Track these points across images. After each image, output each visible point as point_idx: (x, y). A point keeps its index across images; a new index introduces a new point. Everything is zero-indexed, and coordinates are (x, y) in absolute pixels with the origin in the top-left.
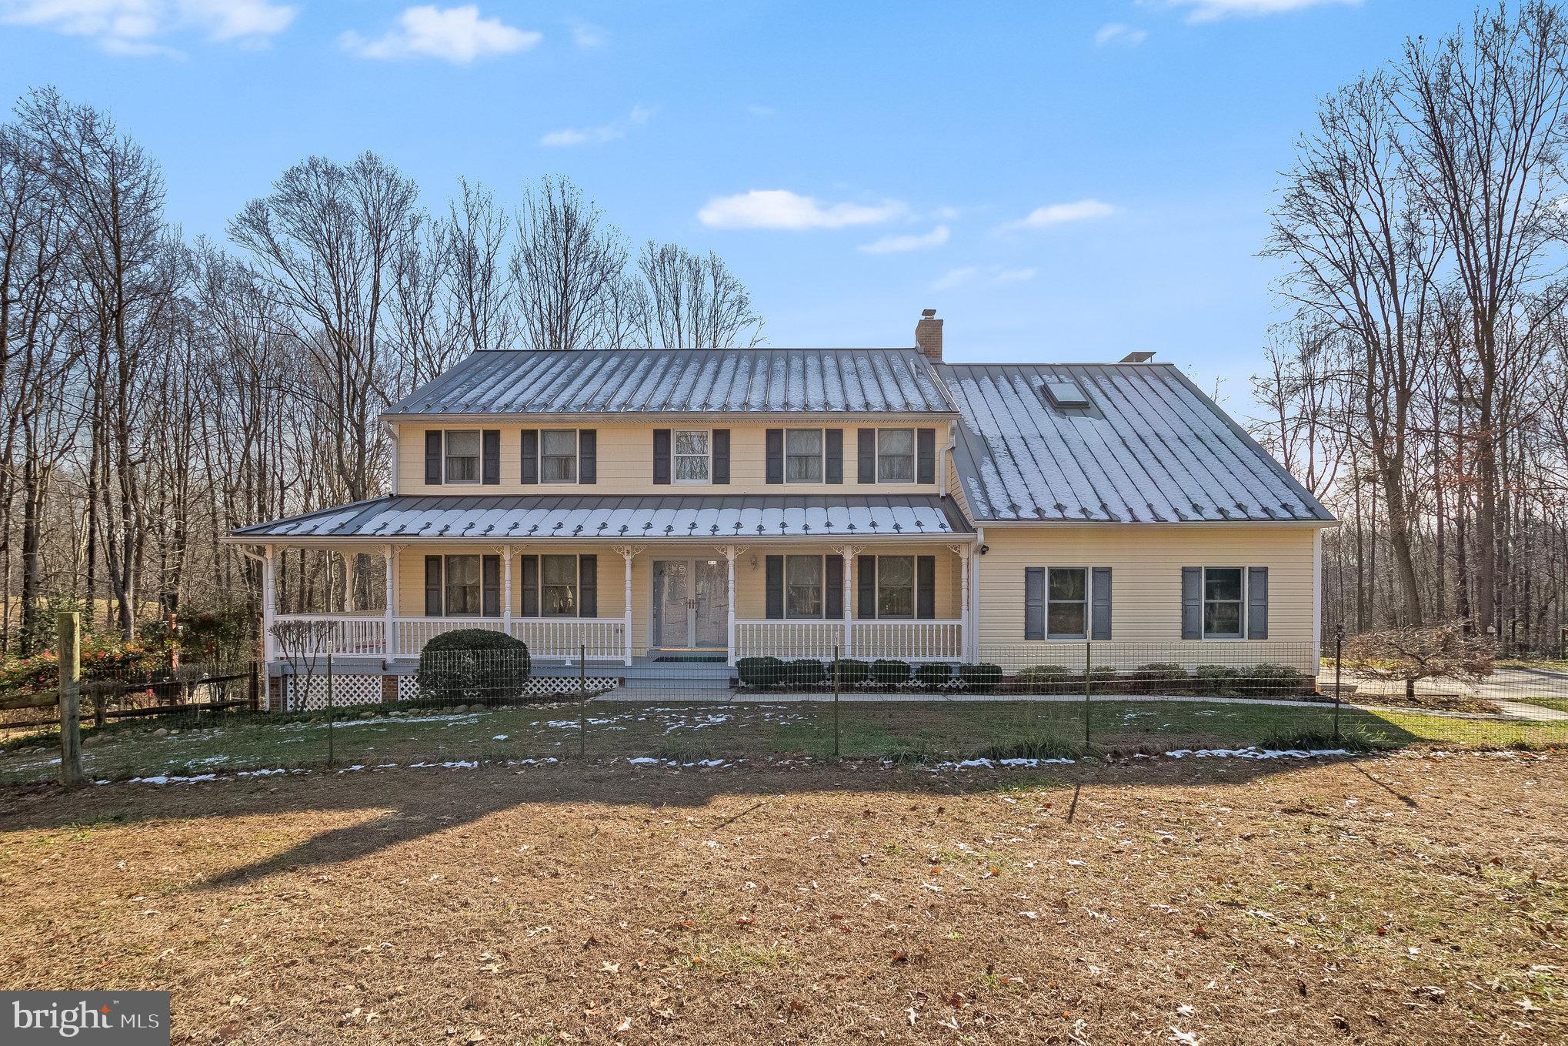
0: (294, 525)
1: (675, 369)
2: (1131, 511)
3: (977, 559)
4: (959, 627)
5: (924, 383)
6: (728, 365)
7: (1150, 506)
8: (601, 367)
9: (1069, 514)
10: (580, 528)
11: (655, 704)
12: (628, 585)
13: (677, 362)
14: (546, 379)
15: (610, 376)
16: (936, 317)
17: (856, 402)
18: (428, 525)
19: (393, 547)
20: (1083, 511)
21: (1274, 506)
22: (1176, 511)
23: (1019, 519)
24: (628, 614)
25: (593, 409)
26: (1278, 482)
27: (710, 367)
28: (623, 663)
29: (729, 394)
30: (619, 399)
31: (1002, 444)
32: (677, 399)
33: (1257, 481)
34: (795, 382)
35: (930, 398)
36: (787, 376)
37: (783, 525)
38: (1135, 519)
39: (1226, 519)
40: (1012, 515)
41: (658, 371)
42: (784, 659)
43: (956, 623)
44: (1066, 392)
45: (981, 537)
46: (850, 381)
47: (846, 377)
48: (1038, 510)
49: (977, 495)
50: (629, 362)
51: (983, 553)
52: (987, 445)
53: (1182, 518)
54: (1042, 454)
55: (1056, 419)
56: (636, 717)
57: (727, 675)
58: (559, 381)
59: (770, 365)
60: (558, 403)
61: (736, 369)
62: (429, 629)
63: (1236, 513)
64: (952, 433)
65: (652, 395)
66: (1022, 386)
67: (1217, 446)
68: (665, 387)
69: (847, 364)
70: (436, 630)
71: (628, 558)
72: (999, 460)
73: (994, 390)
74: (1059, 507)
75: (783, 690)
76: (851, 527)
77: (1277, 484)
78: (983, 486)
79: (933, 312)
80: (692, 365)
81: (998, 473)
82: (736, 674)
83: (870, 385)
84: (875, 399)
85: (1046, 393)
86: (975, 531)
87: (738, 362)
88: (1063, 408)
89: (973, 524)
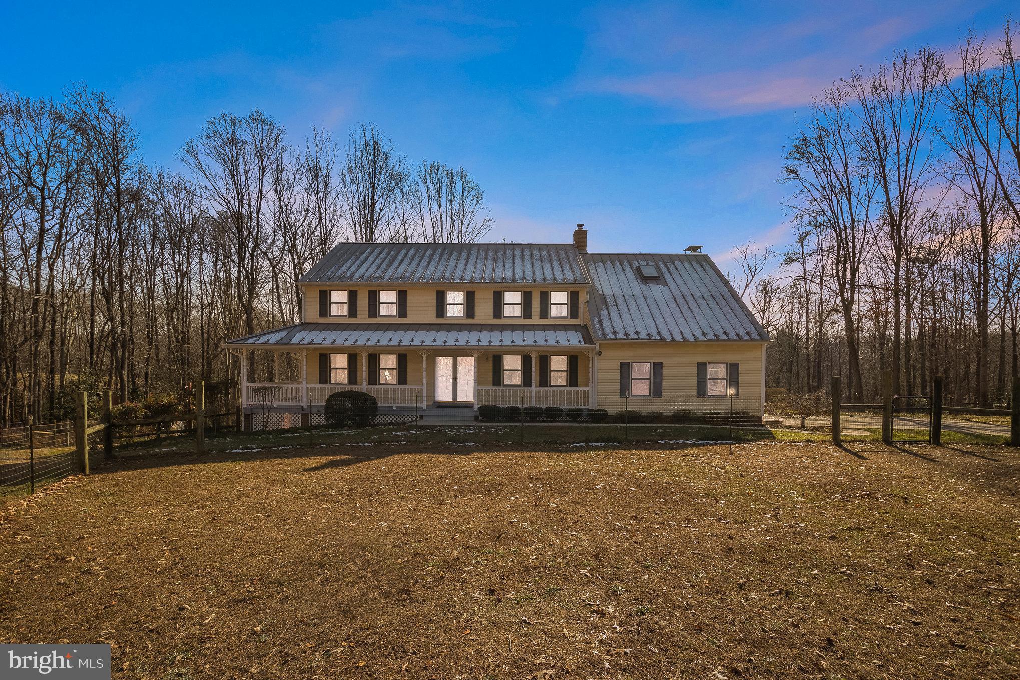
0: (257, 338)
1: (445, 256)
2: (671, 335)
3: (596, 358)
4: (588, 391)
5: (575, 267)
6: (474, 253)
7: (681, 333)
8: (406, 254)
9: (641, 336)
10: (401, 341)
11: (440, 426)
12: (425, 369)
13: (447, 251)
14: (378, 261)
15: (412, 260)
16: (584, 228)
17: (539, 276)
18: (325, 339)
19: (307, 350)
20: (648, 335)
21: (742, 333)
22: (693, 335)
23: (616, 338)
24: (425, 384)
25: (406, 280)
26: (747, 320)
27: (464, 255)
28: (422, 408)
29: (474, 271)
30: (418, 274)
31: (612, 299)
32: (448, 274)
33: (736, 320)
34: (508, 264)
35: (577, 275)
36: (504, 262)
37: (502, 340)
38: (673, 339)
39: (718, 339)
40: (613, 337)
41: (437, 257)
42: (502, 406)
43: (586, 389)
44: (649, 271)
45: (598, 347)
46: (537, 264)
47: (535, 262)
48: (626, 334)
49: (597, 326)
50: (421, 251)
51: (600, 355)
52: (605, 300)
53: (696, 339)
54: (632, 305)
55: (642, 285)
56: (433, 430)
57: (473, 414)
58: (386, 262)
59: (496, 254)
60: (387, 276)
61: (477, 257)
62: (328, 391)
63: (723, 337)
64: (587, 294)
65: (435, 272)
66: (627, 267)
67: (721, 301)
68: (440, 267)
69: (536, 254)
70: (332, 391)
71: (424, 356)
72: (610, 308)
73: (612, 269)
74: (637, 333)
75: (501, 421)
76: (535, 342)
77: (746, 321)
78: (600, 322)
79: (582, 225)
80: (455, 253)
81: (609, 315)
82: (478, 414)
83: (547, 267)
84: (548, 275)
85: (638, 271)
86: (595, 344)
87: (478, 252)
88: (646, 279)
89: (595, 341)
